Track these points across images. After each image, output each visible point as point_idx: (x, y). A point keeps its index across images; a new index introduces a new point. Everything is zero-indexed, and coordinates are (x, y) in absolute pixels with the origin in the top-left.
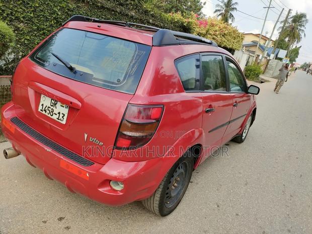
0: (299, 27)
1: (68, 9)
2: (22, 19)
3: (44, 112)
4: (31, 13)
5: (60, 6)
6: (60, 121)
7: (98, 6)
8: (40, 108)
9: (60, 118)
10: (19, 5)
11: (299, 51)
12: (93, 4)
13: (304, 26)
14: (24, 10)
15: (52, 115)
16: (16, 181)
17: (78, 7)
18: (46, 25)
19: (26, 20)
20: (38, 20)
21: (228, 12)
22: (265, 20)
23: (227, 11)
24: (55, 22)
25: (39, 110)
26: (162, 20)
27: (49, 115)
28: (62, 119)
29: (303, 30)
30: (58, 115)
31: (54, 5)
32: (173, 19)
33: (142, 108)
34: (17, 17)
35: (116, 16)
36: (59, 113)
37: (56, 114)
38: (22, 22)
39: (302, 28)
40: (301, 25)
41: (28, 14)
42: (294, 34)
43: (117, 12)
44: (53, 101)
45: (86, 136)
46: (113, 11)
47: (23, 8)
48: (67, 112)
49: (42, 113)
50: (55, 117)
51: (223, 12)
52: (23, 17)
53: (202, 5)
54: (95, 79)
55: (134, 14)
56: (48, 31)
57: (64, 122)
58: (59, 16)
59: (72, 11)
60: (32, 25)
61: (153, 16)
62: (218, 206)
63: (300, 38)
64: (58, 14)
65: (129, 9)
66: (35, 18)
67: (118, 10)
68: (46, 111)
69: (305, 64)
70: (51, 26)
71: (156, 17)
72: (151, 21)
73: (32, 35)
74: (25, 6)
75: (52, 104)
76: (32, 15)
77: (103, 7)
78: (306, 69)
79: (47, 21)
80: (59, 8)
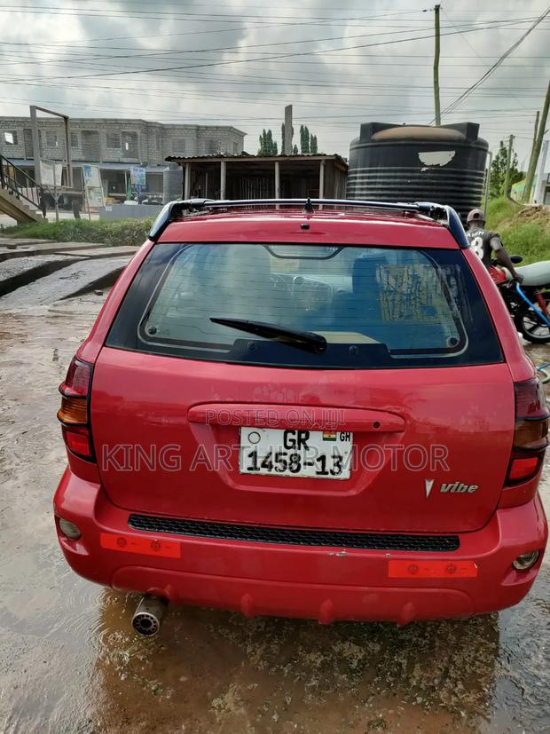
3: (264, 471)
6: (330, 476)
8: (245, 463)
9: (327, 469)
25: (244, 470)
27: (288, 473)
28: (336, 469)
30: (319, 463)
44: (290, 436)
45: (429, 484)
48: (350, 449)
50: (308, 472)
57: (345, 474)
75: (290, 444)
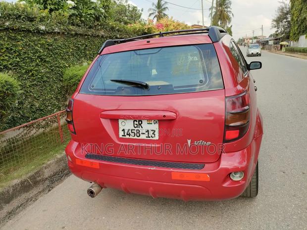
0: (226, 9)
1: (47, 45)
2: (10, 66)
3: (127, 137)
4: (16, 58)
5: (40, 44)
6: (151, 138)
7: (72, 35)
8: (121, 134)
9: (150, 136)
10: (4, 53)
11: (232, 30)
12: (68, 33)
13: (229, 7)
14: (9, 57)
15: (139, 136)
16: (103, 218)
17: (55, 40)
18: (33, 66)
19: (14, 66)
20: (24, 63)
21: (161, 12)
22: (202, 9)
23: (159, 12)
24: (40, 60)
25: (121, 136)
26: (127, 33)
27: (136, 137)
28: (153, 136)
29: (230, 11)
30: (147, 133)
31: (34, 44)
32: (135, 29)
33: (234, 99)
34: (4, 66)
35: (89, 39)
36: (148, 131)
37: (144, 134)
38: (11, 69)
39: (229, 10)
40: (226, 8)
41: (14, 59)
42: (224, 16)
43: (89, 35)
44: (136, 123)
45: (189, 141)
46: (86, 35)
47: (8, 55)
48: (158, 127)
49: (125, 138)
50: (143, 137)
51: (157, 14)
52: (10, 64)
53: (140, 12)
54: (175, 87)
55: (103, 33)
56: (36, 71)
57: (157, 138)
58: (42, 54)
59: (51, 45)
60: (20, 69)
61: (118, 30)
62: (284, 172)
63: (230, 19)
64: (40, 52)
65: (98, 30)
66: (21, 61)
67: (90, 33)
68: (129, 135)
69: (239, 39)
70: (37, 65)
71: (121, 31)
72: (118, 35)
73: (22, 79)
74: (9, 53)
75: (136, 126)
76: (18, 59)
77: (76, 34)
78: (242, 44)
79: (32, 62)
80: (39, 46)
